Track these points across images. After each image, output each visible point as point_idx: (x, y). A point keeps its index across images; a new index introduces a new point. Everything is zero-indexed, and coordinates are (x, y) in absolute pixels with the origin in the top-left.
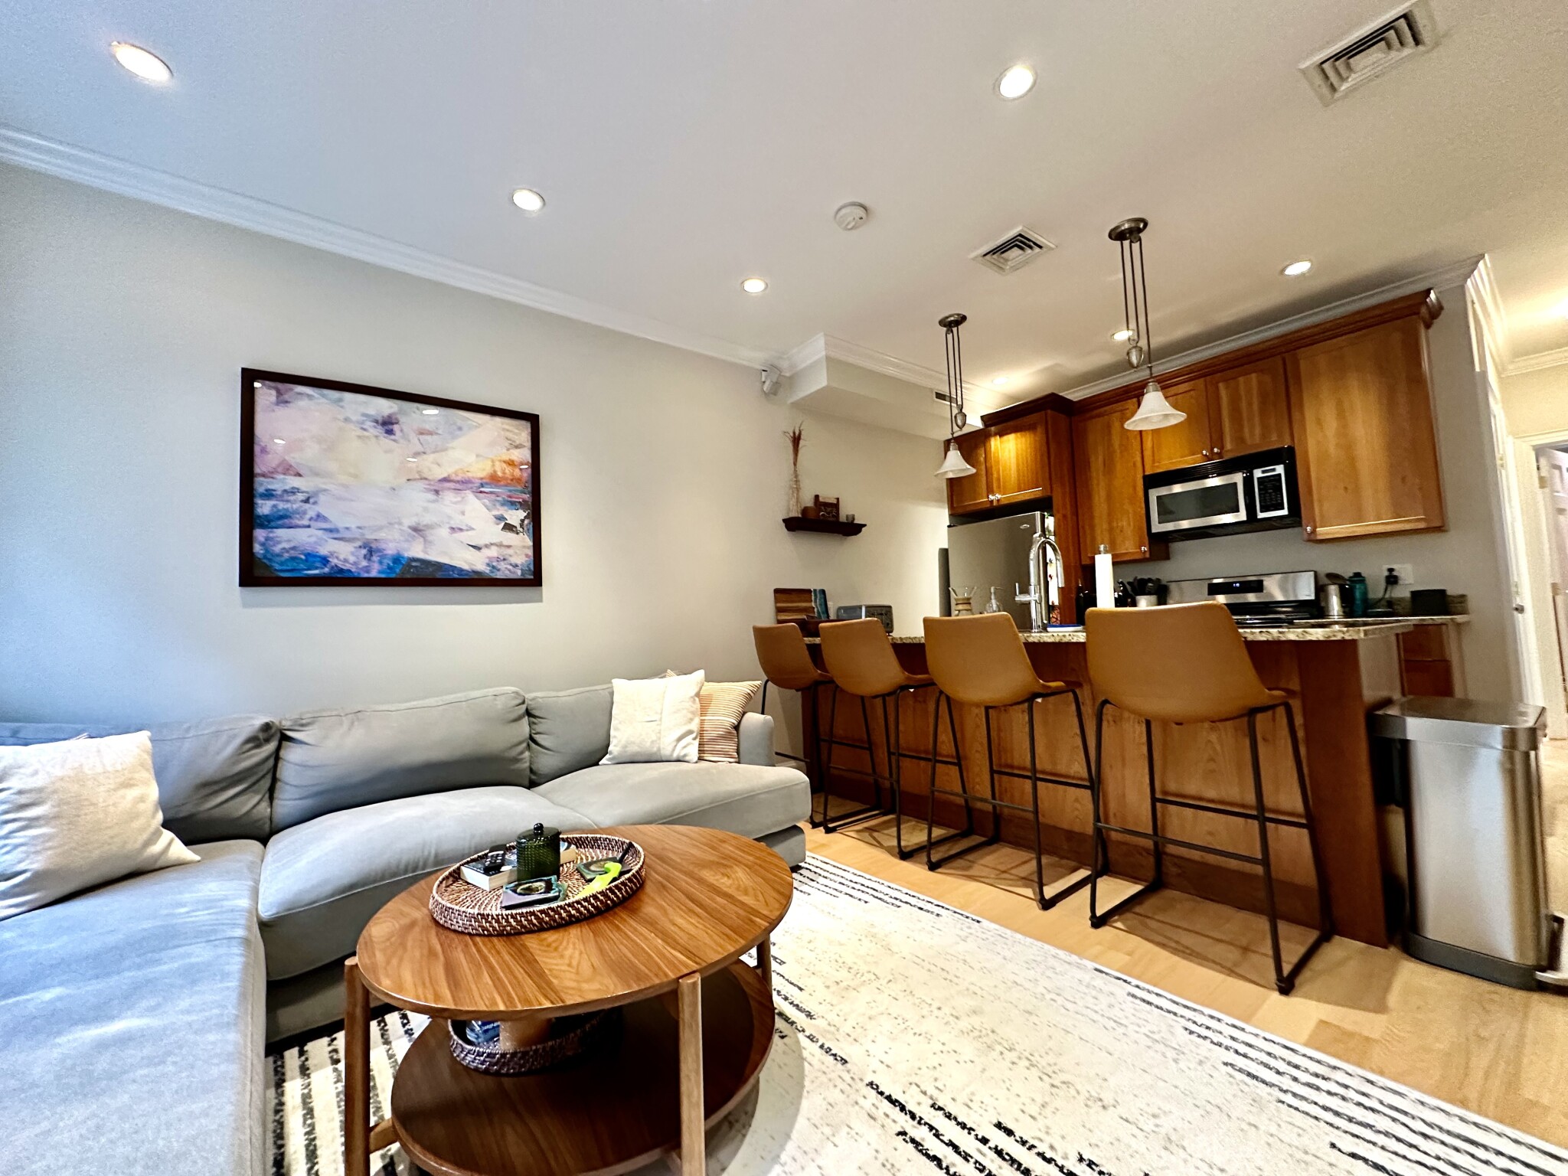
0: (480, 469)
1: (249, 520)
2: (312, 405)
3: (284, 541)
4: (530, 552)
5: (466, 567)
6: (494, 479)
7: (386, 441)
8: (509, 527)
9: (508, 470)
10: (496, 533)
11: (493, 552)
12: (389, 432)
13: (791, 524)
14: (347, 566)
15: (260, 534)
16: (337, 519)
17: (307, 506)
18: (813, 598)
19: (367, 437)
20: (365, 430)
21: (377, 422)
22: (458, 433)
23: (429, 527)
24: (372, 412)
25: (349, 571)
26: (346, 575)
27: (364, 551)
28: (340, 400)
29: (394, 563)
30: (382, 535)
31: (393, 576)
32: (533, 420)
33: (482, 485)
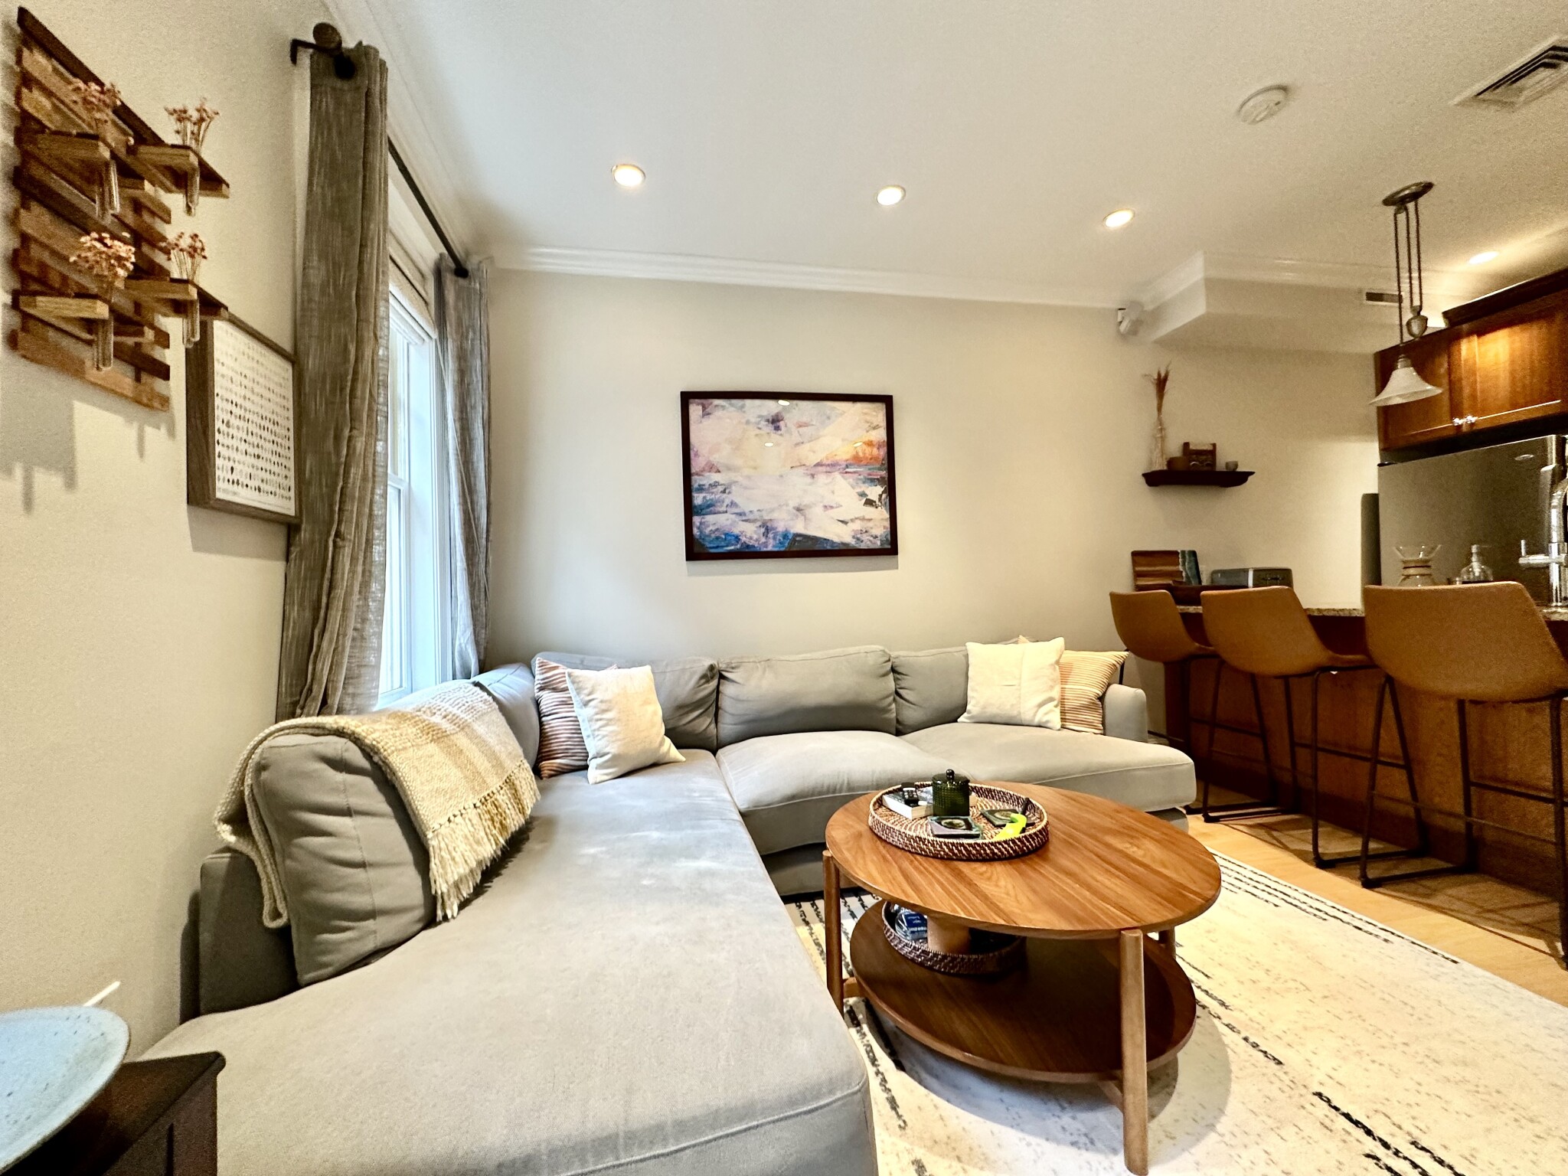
0: (844, 453)
1: (690, 510)
2: (726, 412)
3: (711, 524)
4: (887, 524)
5: (836, 540)
6: (857, 460)
7: (775, 436)
8: (869, 503)
9: (868, 450)
10: (859, 508)
11: (857, 526)
12: (777, 428)
13: (1153, 479)
14: (752, 543)
15: (696, 520)
16: (745, 506)
17: (724, 495)
18: (1180, 560)
19: (762, 435)
20: (760, 429)
21: (768, 421)
22: (827, 421)
23: (808, 506)
24: (765, 413)
25: (753, 546)
26: (752, 550)
27: (763, 530)
28: (743, 407)
29: (784, 538)
30: (775, 515)
31: (783, 549)
32: (887, 401)
33: (847, 467)
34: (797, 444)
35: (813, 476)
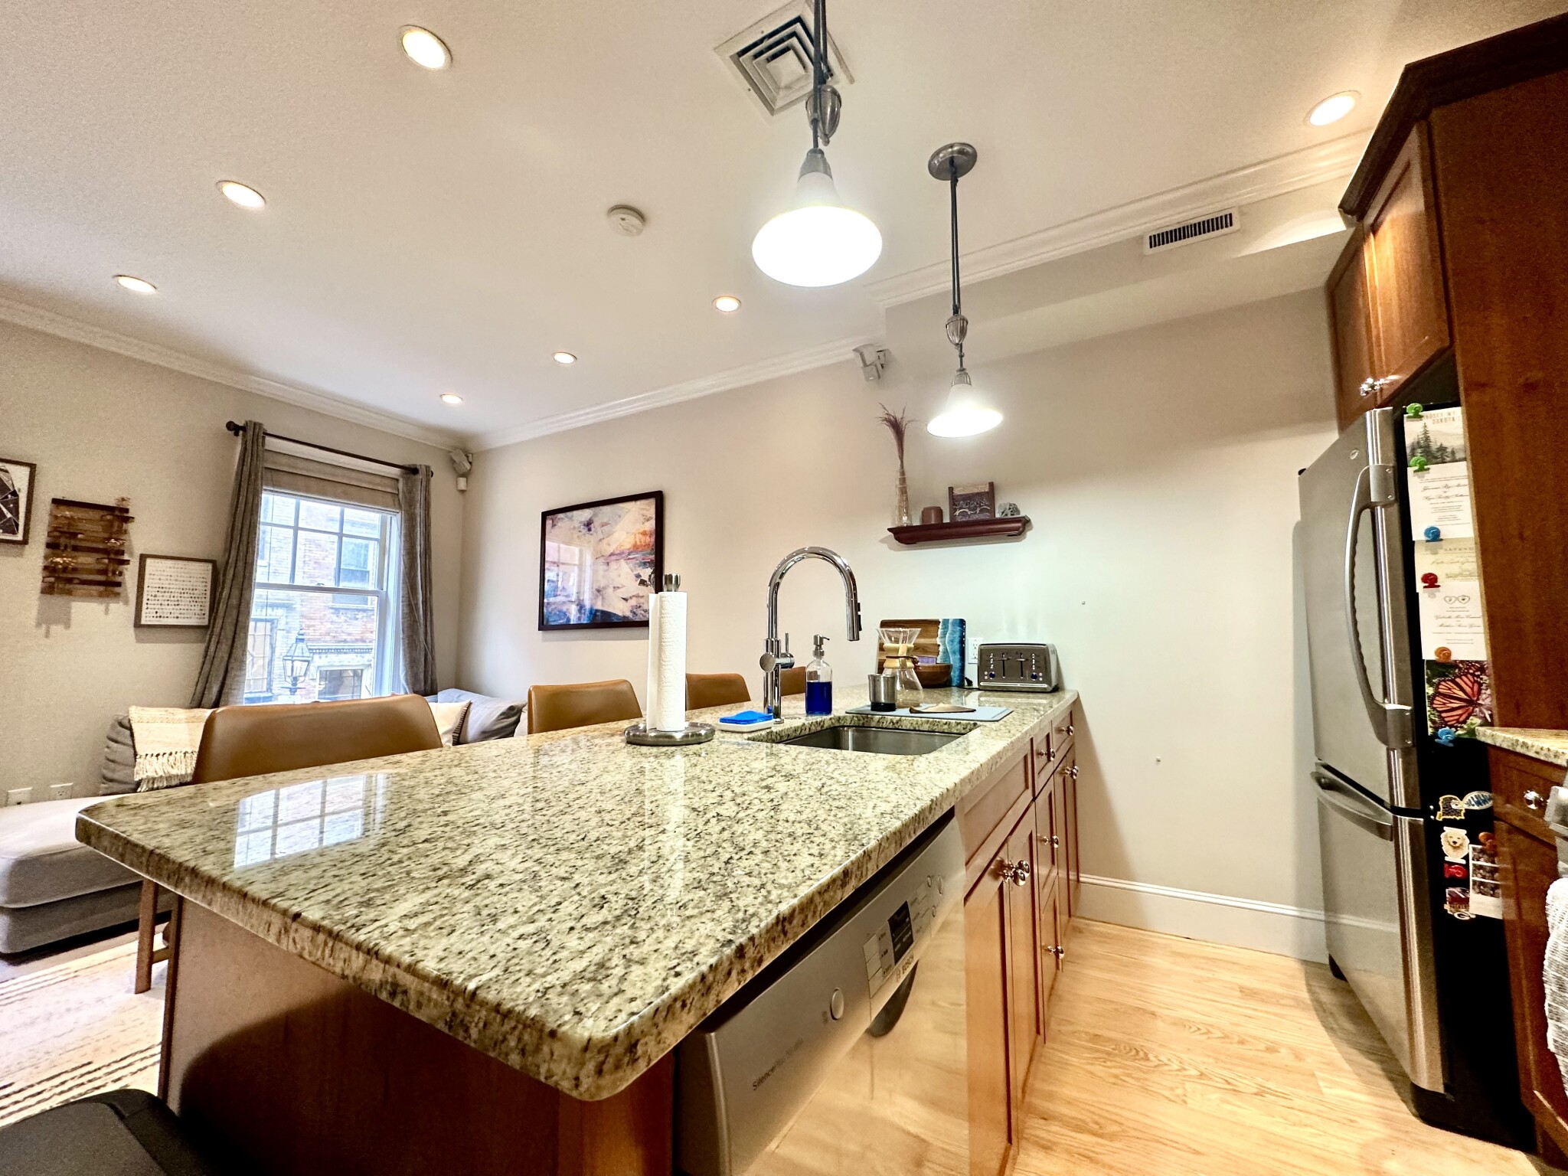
0: (628, 543)
1: (542, 595)
2: (564, 523)
3: (553, 604)
5: (620, 614)
6: (636, 548)
7: (588, 536)
8: (643, 583)
9: (641, 539)
10: (636, 587)
11: (633, 602)
12: (590, 530)
13: (904, 535)
14: (572, 618)
15: (545, 602)
16: (570, 590)
18: (941, 631)
19: (582, 536)
20: (581, 532)
21: (585, 525)
22: (619, 519)
23: (605, 588)
24: (583, 519)
26: (572, 623)
27: (578, 608)
28: (572, 517)
29: (590, 614)
30: (585, 597)
31: (590, 622)
32: (659, 496)
33: (629, 554)
34: (600, 540)
35: (608, 563)
